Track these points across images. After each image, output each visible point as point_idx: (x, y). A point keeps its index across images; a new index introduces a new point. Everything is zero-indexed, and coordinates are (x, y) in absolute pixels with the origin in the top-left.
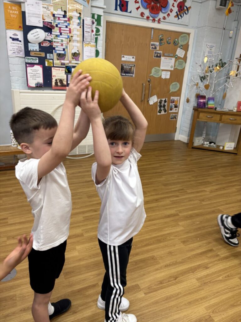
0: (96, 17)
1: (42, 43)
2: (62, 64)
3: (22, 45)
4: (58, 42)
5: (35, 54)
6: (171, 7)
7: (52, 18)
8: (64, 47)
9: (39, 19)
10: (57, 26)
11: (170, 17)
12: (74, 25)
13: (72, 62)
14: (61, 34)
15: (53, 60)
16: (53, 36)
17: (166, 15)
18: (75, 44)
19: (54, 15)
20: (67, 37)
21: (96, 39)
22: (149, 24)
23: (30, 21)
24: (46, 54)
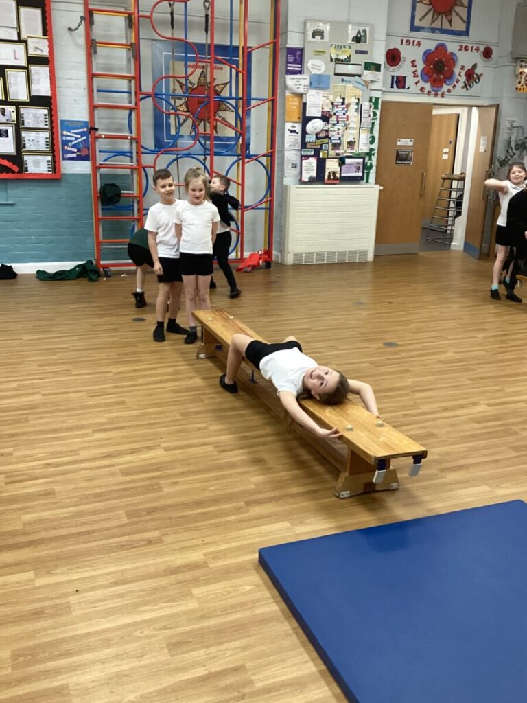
0: (373, 100)
1: (319, 133)
2: (337, 154)
3: (298, 137)
4: (334, 131)
5: (311, 145)
6: (457, 76)
7: (331, 106)
8: (340, 136)
9: (318, 109)
10: (335, 114)
11: (456, 89)
12: (352, 112)
13: (348, 151)
15: (328, 150)
16: (330, 125)
17: (451, 87)
18: (351, 131)
19: (332, 104)
20: (343, 124)
21: (373, 124)
22: (431, 100)
23: (309, 111)
24: (321, 145)
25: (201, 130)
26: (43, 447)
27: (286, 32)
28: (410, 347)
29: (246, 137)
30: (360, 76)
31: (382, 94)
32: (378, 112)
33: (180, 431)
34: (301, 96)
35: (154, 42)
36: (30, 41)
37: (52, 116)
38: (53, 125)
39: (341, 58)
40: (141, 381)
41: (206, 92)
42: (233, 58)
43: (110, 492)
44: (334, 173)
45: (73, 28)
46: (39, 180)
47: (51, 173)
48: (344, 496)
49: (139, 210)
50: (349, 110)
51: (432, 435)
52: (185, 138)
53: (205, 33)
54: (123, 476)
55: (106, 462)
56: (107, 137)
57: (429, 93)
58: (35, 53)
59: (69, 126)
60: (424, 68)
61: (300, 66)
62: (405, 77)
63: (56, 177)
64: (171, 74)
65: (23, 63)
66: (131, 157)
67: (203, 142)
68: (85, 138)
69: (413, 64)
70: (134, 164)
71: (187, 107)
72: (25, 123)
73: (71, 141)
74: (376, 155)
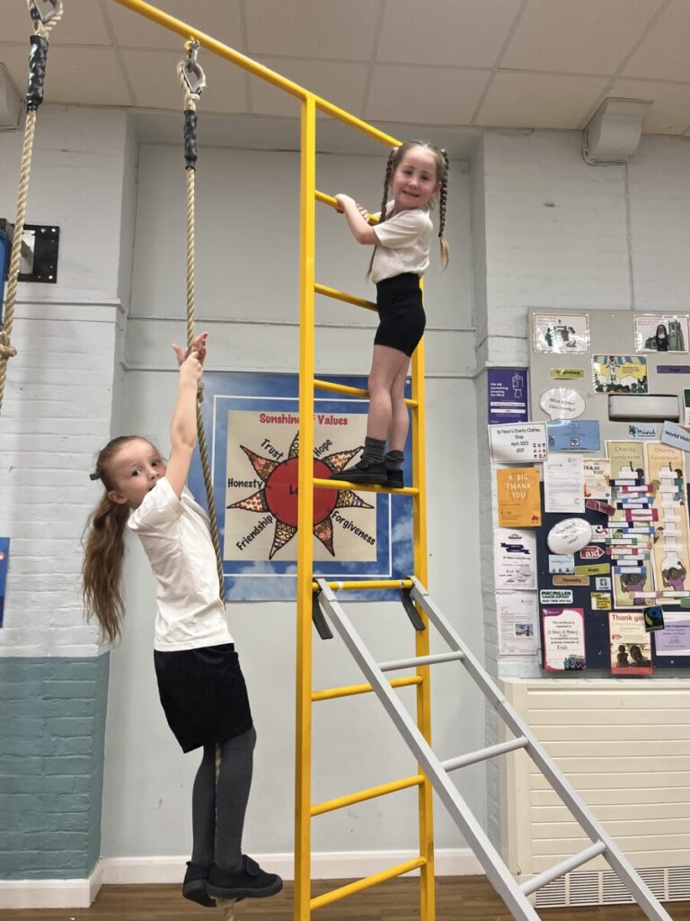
1: (584, 551)
2: (638, 602)
3: (531, 561)
4: (624, 546)
5: (565, 580)
7: (609, 490)
8: (640, 557)
9: (575, 495)
10: (620, 506)
12: (666, 500)
13: (666, 594)
15: (611, 592)
16: (611, 532)
19: (612, 483)
20: (647, 530)
23: (554, 502)
24: (592, 578)
50: (658, 495)
52: (255, 568)
61: (524, 405)
71: (265, 502)
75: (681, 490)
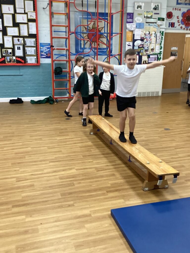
0: (161, 32)
2: (147, 54)
3: (131, 47)
4: (146, 45)
7: (144, 35)
8: (148, 47)
9: (139, 36)
10: (146, 38)
13: (151, 53)
14: (147, 41)
15: (143, 52)
16: (144, 42)
18: (153, 45)
20: (149, 42)
21: (161, 42)
22: (185, 31)
23: (136, 37)
24: (140, 50)
25: (93, 45)
26: (31, 168)
27: (127, 7)
28: (175, 130)
29: (111, 48)
30: (156, 23)
31: (165, 30)
32: (163, 37)
33: (83, 163)
34: (132, 31)
35: (76, 12)
36: (29, 13)
37: (37, 41)
38: (37, 45)
39: (149, 16)
40: (68, 143)
41: (95, 31)
42: (106, 18)
43: (55, 186)
44: (145, 61)
45: (45, 8)
46: (32, 66)
47: (36, 63)
48: (146, 190)
49: (69, 77)
50: (152, 36)
51: (183, 166)
52: (87, 49)
53: (95, 8)
54: (60, 180)
55: (54, 174)
56: (57, 49)
57: (184, 29)
58: (31, 18)
59: (43, 45)
60: (182, 19)
61: (132, 20)
62: (174, 23)
63: (38, 65)
64: (82, 24)
65: (26, 21)
66: (66, 57)
67: (94, 50)
68: (49, 49)
69: (178, 17)
70: (67, 59)
71: (88, 37)
72: (27, 44)
73: (44, 51)
74: (162, 54)
75: (155, 35)
